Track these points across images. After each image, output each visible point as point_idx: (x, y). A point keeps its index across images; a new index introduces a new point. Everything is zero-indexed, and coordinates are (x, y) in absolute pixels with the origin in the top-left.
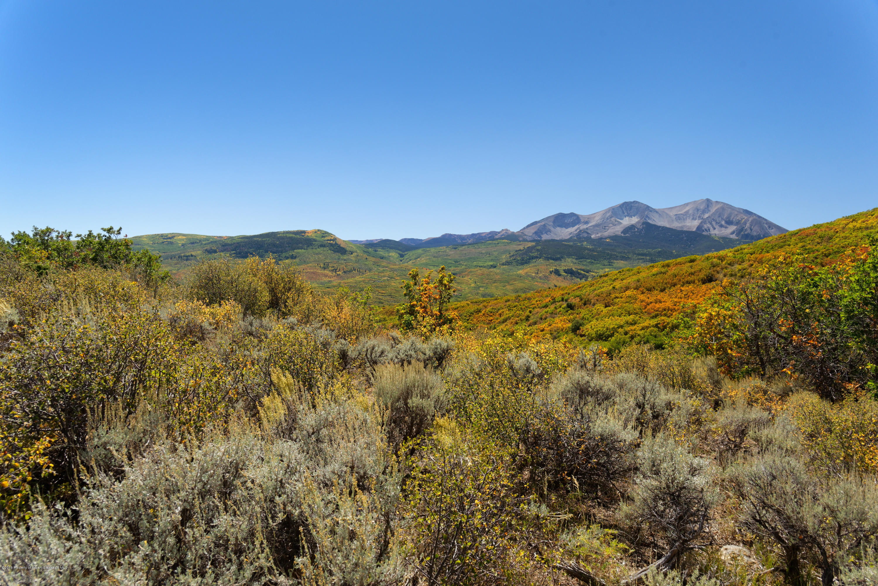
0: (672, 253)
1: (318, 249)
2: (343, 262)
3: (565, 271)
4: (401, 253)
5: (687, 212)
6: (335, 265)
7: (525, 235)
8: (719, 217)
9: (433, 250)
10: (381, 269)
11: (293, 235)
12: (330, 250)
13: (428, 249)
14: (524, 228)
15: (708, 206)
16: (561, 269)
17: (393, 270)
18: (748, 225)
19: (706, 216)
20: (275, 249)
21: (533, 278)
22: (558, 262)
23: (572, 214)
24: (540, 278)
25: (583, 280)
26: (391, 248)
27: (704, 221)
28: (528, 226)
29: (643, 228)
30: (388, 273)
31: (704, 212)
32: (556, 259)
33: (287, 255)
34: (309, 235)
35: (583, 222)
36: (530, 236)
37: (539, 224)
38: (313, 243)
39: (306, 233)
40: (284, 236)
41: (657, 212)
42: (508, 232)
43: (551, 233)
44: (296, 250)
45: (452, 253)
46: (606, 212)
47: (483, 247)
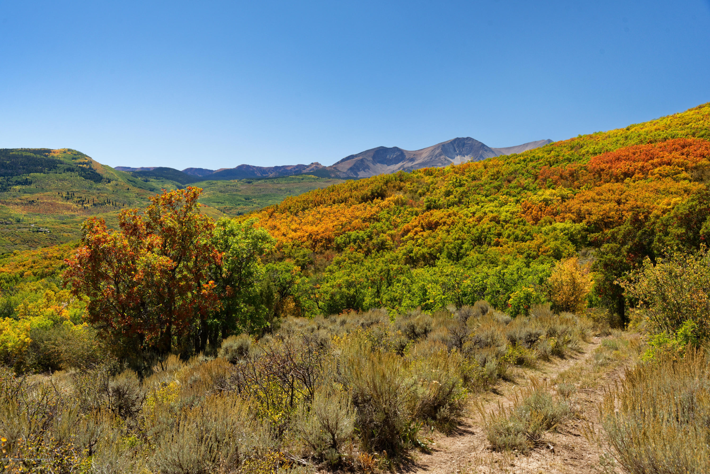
1: (64, 174)
2: (95, 191)
4: (180, 184)
6: (83, 196)
7: (339, 171)
9: (220, 183)
11: (32, 154)
12: (81, 175)
13: (214, 182)
14: (338, 163)
20: (3, 171)
23: (396, 149)
26: (167, 178)
28: (343, 160)
33: (19, 180)
34: (55, 155)
35: (408, 159)
36: (344, 173)
37: (356, 159)
38: (58, 165)
39: (51, 152)
40: (18, 155)
41: (493, 152)
42: (318, 166)
43: (369, 169)
44: (32, 174)
45: (244, 187)
46: (435, 149)
47: (283, 182)
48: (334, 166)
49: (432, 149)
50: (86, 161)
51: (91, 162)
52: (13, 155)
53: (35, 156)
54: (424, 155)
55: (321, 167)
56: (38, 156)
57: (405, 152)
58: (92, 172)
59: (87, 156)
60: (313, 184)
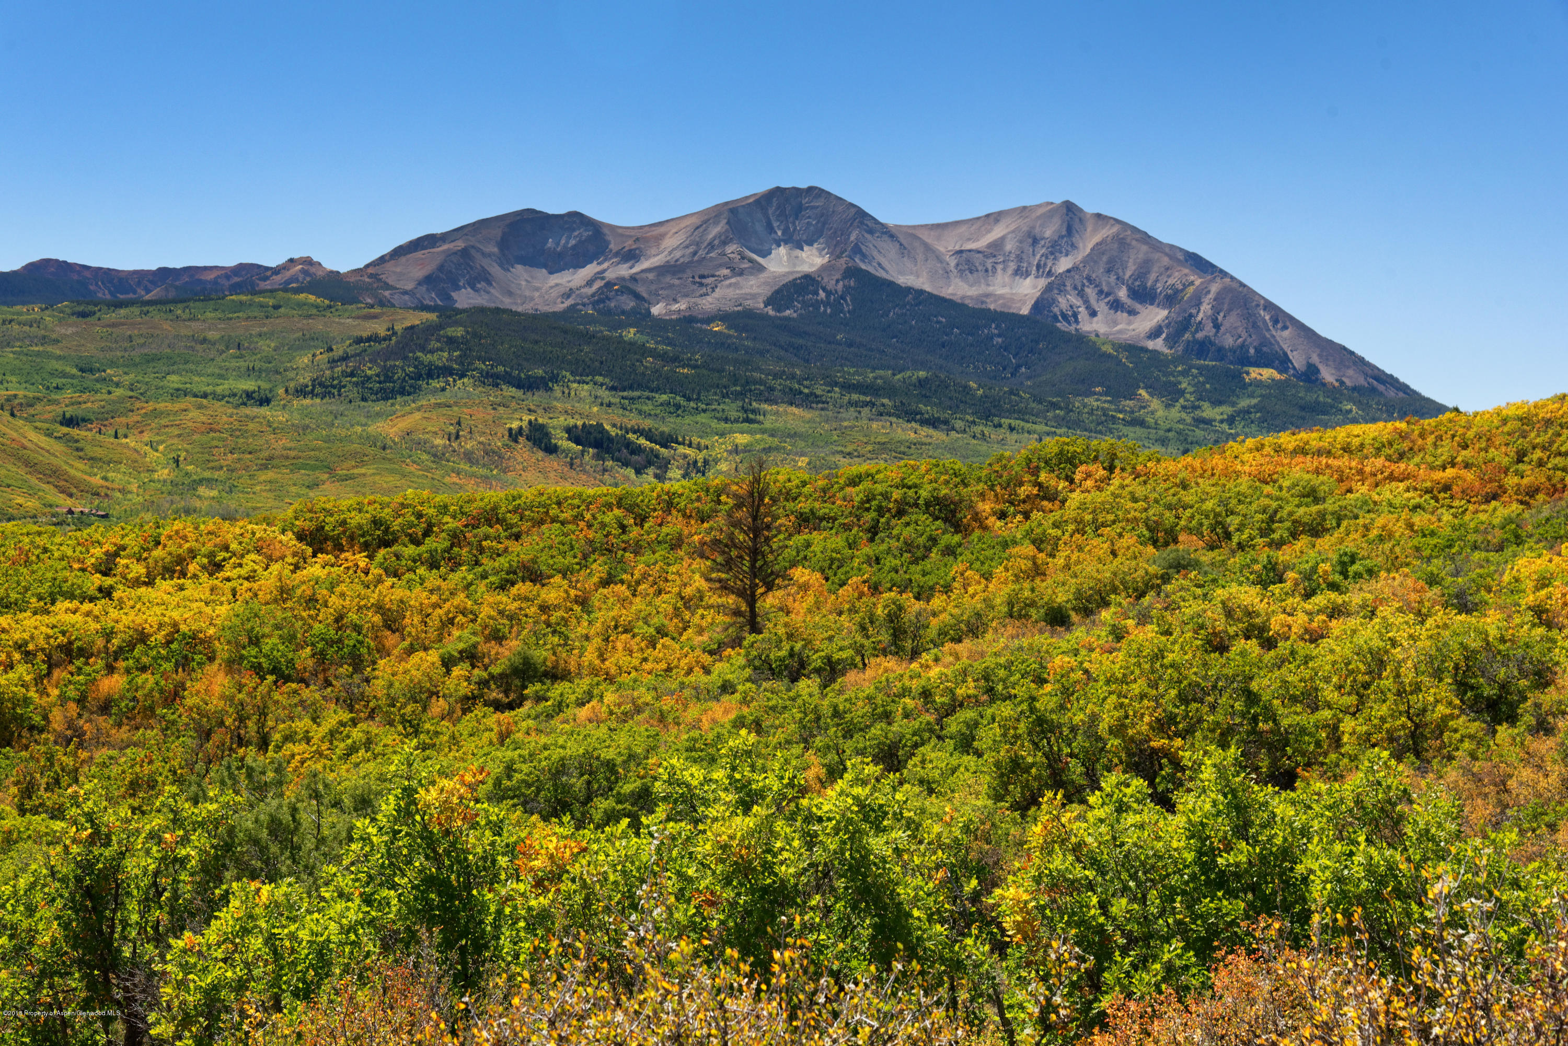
0: (966, 388)
3: (573, 434)
5: (997, 245)
7: (387, 286)
8: (1109, 271)
14: (382, 260)
15: (1070, 230)
16: (557, 424)
18: (1206, 308)
19: (1064, 264)
21: (438, 457)
22: (537, 398)
23: (576, 219)
24: (469, 457)
25: (649, 476)
27: (1057, 285)
28: (399, 252)
29: (847, 288)
31: (1056, 249)
32: (528, 385)
35: (617, 254)
36: (405, 293)
37: (445, 247)
41: (892, 236)
42: (312, 270)
43: (489, 283)
45: (71, 331)
46: (705, 222)
47: (208, 315)
48: (370, 270)
49: (695, 221)
54: (670, 242)
55: (320, 273)
57: (606, 231)
60: (318, 325)
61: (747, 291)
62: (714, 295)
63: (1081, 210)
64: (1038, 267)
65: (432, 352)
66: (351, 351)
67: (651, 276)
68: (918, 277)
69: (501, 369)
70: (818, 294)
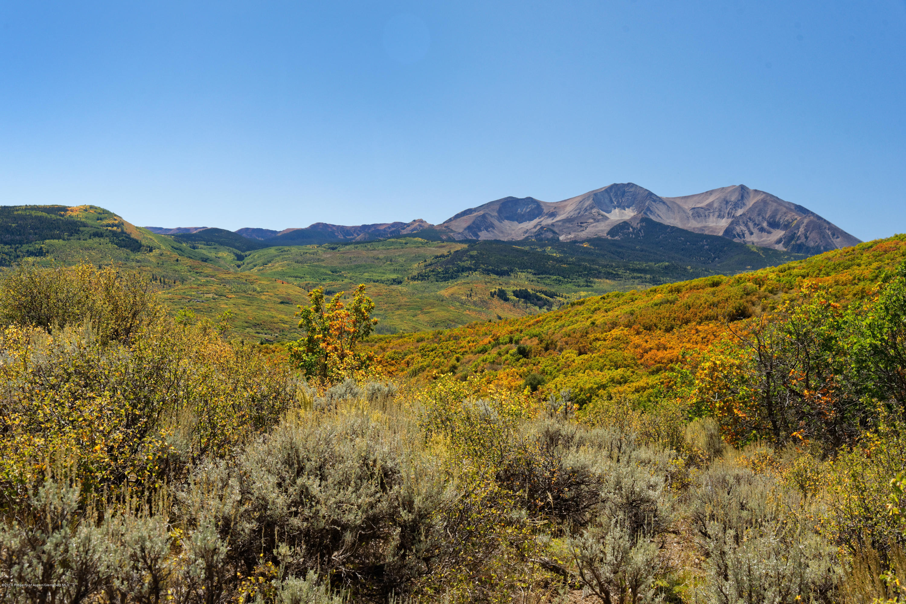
0: (685, 269)
1: (90, 241)
2: (134, 264)
3: (516, 293)
4: (239, 252)
5: (710, 205)
7: (452, 231)
8: (759, 215)
9: (294, 250)
10: (203, 280)
11: (44, 214)
12: (112, 242)
13: (286, 248)
14: (450, 220)
15: (742, 197)
16: (509, 290)
17: (224, 282)
18: (802, 229)
19: (740, 212)
20: (8, 237)
21: (463, 304)
22: (504, 279)
23: (530, 200)
24: (475, 303)
25: (544, 310)
26: (221, 244)
27: (736, 221)
28: (457, 216)
29: (642, 226)
30: (215, 287)
31: (736, 206)
32: (501, 274)
33: (31, 249)
34: (74, 214)
35: (547, 214)
36: (459, 233)
37: (475, 214)
38: (81, 229)
39: (67, 210)
40: (26, 215)
41: (664, 203)
42: (423, 224)
43: (494, 228)
44: (47, 241)
45: (328, 256)
46: (584, 199)
47: (380, 247)
48: (445, 225)
49: (580, 199)
50: (117, 222)
51: (123, 224)
52: (18, 215)
53: (49, 216)
54: (569, 208)
55: (426, 226)
56: (53, 216)
57: (542, 204)
58: (127, 238)
59: (115, 215)
60: (422, 251)
61: (600, 228)
62: (587, 231)
63: (748, 188)
64: (728, 214)
65: (464, 261)
66: (433, 261)
67: (560, 223)
68: (675, 219)
69: (490, 267)
70: (629, 229)
